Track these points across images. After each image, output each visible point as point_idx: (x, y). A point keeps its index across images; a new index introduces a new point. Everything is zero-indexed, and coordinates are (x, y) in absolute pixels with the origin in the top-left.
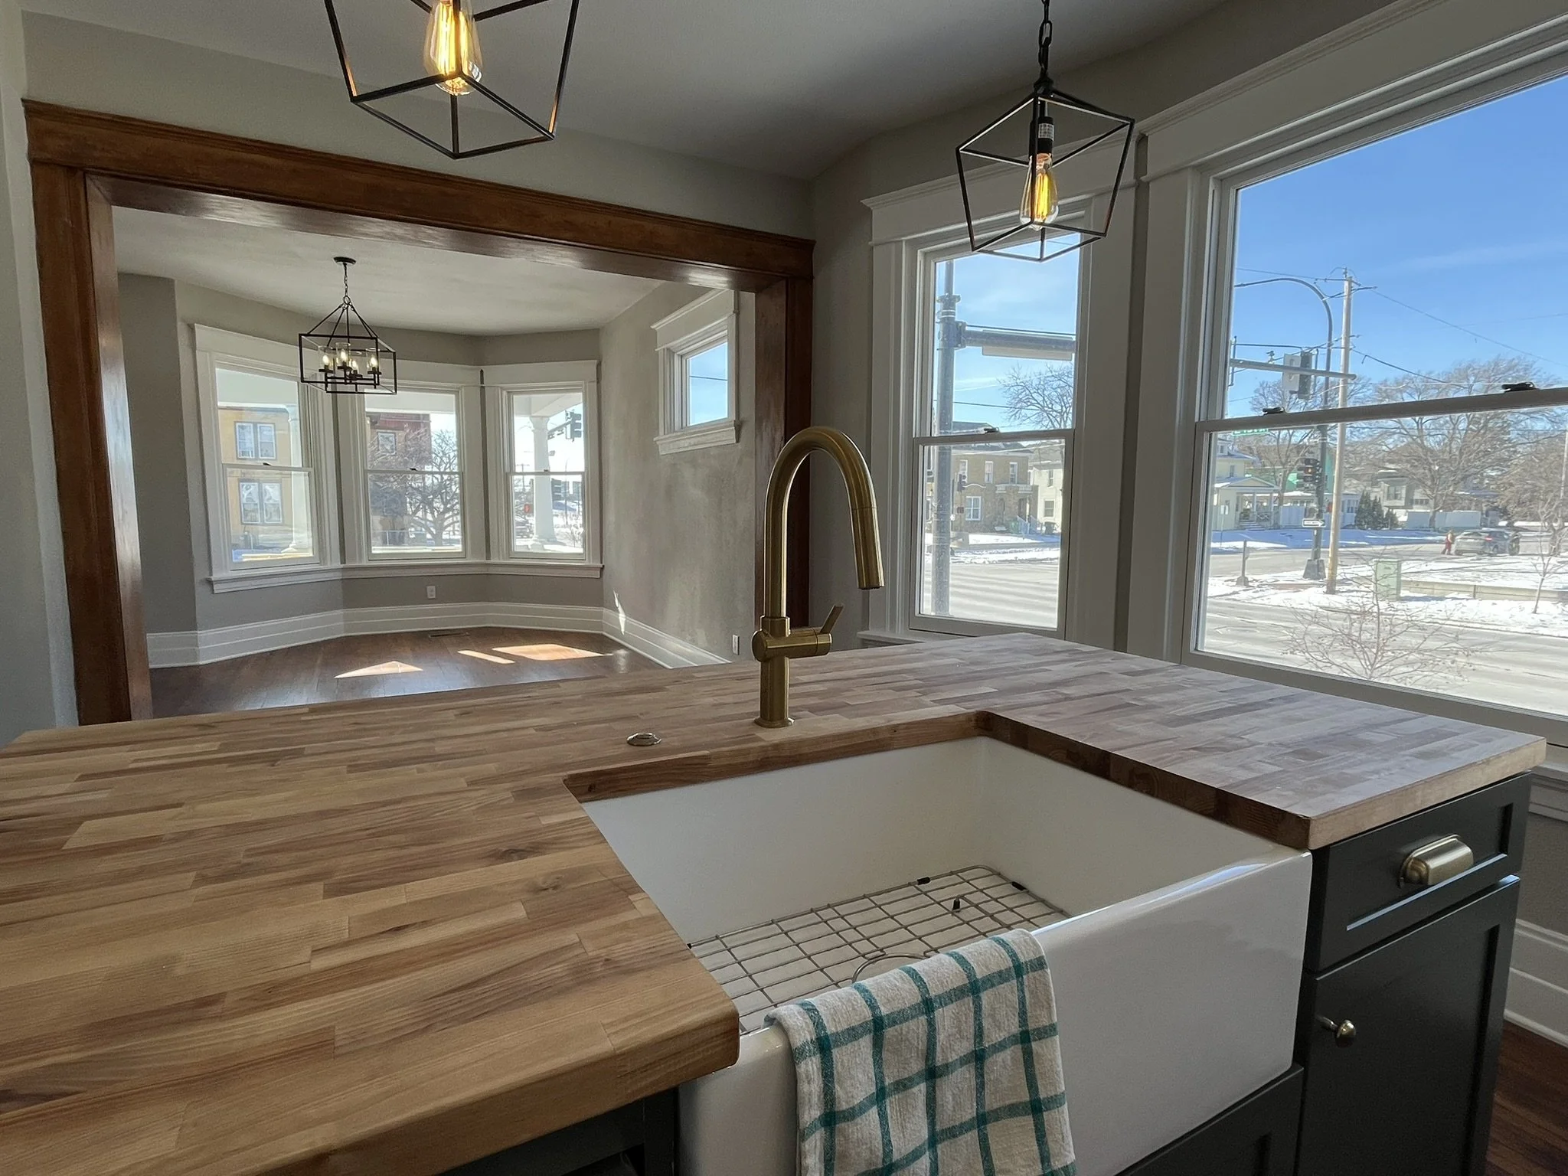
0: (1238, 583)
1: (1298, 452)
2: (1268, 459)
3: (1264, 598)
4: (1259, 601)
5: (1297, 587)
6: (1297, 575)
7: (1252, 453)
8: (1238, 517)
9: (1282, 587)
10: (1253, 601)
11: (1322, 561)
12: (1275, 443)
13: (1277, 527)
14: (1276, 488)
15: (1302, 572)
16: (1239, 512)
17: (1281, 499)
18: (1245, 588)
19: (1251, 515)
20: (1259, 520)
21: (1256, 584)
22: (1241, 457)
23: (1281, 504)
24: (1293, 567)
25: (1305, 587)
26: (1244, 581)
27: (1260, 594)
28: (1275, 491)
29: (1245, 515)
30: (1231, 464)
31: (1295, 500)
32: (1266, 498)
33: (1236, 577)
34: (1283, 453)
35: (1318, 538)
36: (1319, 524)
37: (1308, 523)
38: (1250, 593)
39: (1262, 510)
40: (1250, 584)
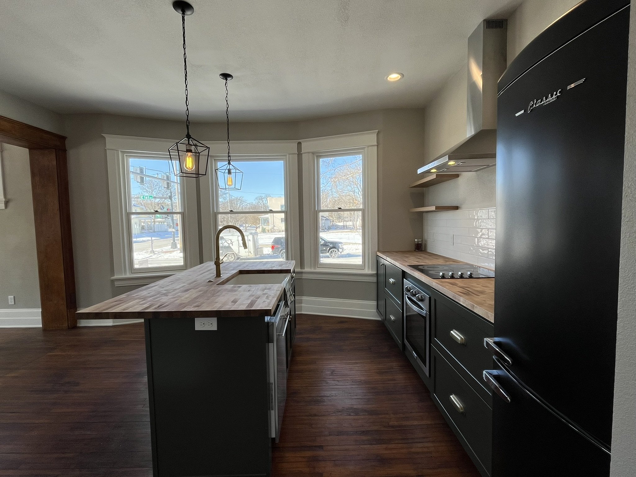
0: (151, 252)
1: (158, 205)
2: (148, 207)
3: (162, 257)
4: (160, 258)
5: (170, 252)
6: (169, 248)
7: (142, 205)
8: (141, 229)
9: (166, 252)
10: (158, 258)
11: (176, 242)
12: (150, 202)
13: (154, 232)
14: (152, 218)
15: (170, 247)
16: (140, 227)
17: (154, 222)
18: (153, 254)
19: (145, 228)
20: (148, 230)
21: (157, 252)
22: (138, 207)
23: (155, 224)
24: (166, 245)
25: (173, 251)
26: (153, 252)
27: (159, 255)
28: (152, 219)
29: (143, 228)
30: (135, 209)
31: (159, 222)
32: (149, 221)
33: (150, 251)
34: (153, 205)
35: (174, 234)
36: (174, 230)
37: (170, 230)
38: (156, 255)
39: (148, 226)
40: (155, 252)
